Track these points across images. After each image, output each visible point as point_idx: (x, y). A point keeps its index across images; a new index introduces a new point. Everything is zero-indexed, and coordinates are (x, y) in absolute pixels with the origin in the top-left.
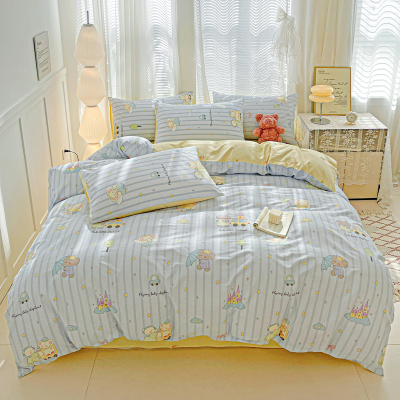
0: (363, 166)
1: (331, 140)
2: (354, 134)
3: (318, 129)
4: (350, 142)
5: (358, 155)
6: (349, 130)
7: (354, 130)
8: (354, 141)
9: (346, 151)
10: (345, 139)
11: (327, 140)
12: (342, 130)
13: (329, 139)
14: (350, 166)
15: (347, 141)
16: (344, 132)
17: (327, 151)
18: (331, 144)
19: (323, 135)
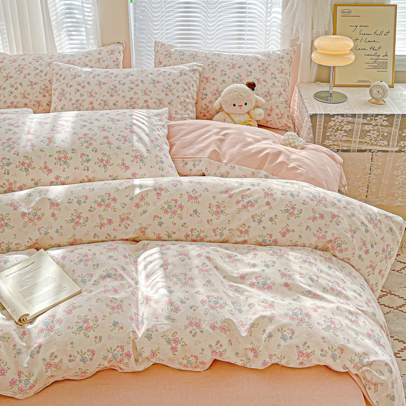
0: (398, 176)
1: (345, 131)
2: (385, 123)
3: (323, 113)
4: (378, 136)
5: (390, 157)
6: (377, 115)
7: (386, 116)
8: (386, 134)
9: (370, 150)
10: (369, 131)
11: (339, 132)
12: (365, 116)
13: (341, 130)
14: (375, 175)
15: (374, 134)
16: (369, 118)
17: (338, 150)
18: (345, 138)
19: (332, 123)
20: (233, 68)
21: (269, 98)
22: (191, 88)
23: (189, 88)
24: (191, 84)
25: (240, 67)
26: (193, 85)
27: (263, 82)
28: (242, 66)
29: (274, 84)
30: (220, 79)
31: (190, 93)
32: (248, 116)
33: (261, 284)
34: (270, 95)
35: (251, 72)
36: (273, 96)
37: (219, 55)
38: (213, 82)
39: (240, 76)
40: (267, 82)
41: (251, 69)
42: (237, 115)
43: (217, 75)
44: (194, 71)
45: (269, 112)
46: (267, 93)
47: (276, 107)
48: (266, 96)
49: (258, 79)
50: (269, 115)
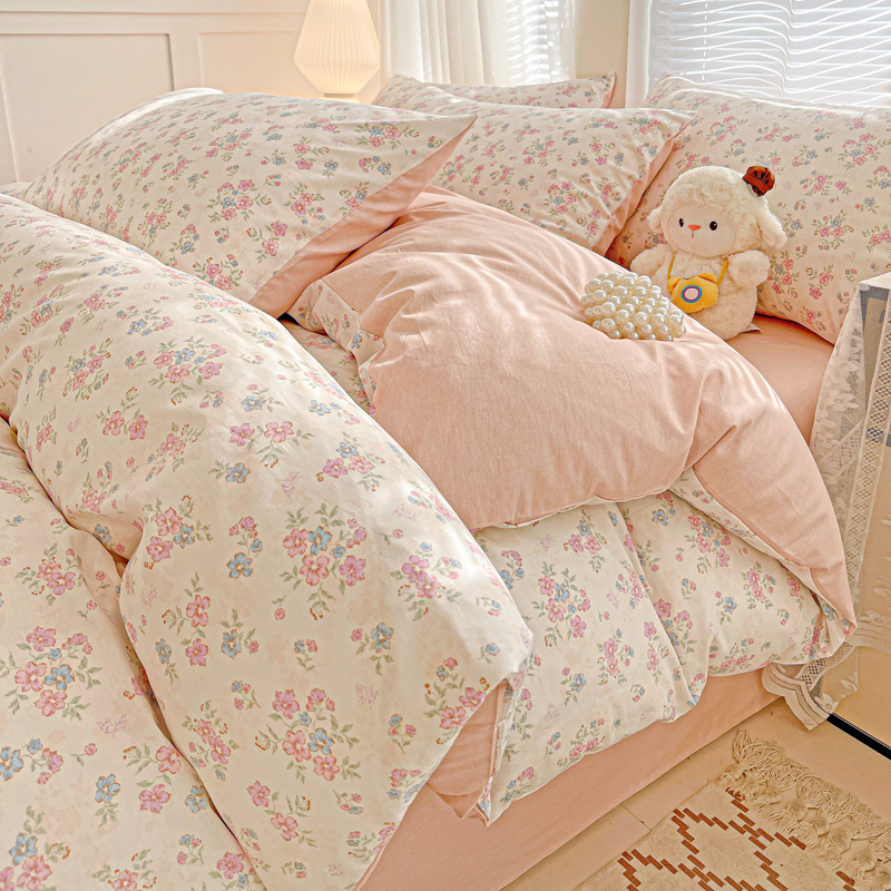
20: (769, 137)
21: (831, 238)
25: (787, 139)
27: (833, 189)
28: (797, 136)
29: (870, 202)
34: (838, 232)
35: (813, 154)
36: (846, 236)
40: (848, 191)
41: (820, 147)
45: (816, 283)
46: (829, 224)
47: (847, 272)
48: (825, 232)
49: (821, 179)
50: (815, 293)
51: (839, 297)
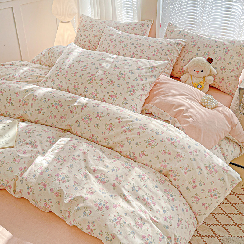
20: (206, 47)
21: (223, 71)
22: (172, 54)
23: (170, 54)
24: (173, 52)
26: (174, 53)
27: (222, 60)
28: (212, 47)
29: (230, 63)
30: (195, 52)
31: (170, 57)
32: (203, 80)
33: (101, 178)
34: (225, 69)
35: (217, 52)
36: (226, 70)
37: (201, 37)
38: (190, 53)
39: (209, 53)
40: (225, 60)
41: (218, 50)
42: (195, 77)
43: (195, 50)
44: (178, 44)
45: (221, 80)
46: (223, 68)
47: (227, 78)
48: (222, 69)
49: (220, 57)
50: (221, 82)
51: (226, 83)
